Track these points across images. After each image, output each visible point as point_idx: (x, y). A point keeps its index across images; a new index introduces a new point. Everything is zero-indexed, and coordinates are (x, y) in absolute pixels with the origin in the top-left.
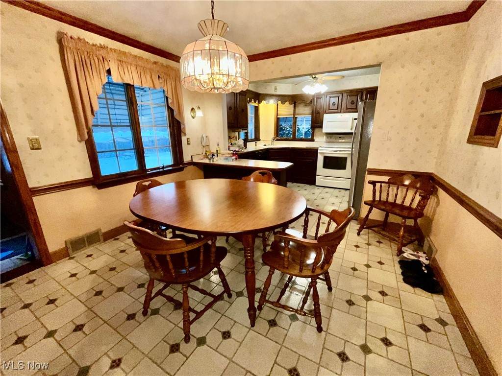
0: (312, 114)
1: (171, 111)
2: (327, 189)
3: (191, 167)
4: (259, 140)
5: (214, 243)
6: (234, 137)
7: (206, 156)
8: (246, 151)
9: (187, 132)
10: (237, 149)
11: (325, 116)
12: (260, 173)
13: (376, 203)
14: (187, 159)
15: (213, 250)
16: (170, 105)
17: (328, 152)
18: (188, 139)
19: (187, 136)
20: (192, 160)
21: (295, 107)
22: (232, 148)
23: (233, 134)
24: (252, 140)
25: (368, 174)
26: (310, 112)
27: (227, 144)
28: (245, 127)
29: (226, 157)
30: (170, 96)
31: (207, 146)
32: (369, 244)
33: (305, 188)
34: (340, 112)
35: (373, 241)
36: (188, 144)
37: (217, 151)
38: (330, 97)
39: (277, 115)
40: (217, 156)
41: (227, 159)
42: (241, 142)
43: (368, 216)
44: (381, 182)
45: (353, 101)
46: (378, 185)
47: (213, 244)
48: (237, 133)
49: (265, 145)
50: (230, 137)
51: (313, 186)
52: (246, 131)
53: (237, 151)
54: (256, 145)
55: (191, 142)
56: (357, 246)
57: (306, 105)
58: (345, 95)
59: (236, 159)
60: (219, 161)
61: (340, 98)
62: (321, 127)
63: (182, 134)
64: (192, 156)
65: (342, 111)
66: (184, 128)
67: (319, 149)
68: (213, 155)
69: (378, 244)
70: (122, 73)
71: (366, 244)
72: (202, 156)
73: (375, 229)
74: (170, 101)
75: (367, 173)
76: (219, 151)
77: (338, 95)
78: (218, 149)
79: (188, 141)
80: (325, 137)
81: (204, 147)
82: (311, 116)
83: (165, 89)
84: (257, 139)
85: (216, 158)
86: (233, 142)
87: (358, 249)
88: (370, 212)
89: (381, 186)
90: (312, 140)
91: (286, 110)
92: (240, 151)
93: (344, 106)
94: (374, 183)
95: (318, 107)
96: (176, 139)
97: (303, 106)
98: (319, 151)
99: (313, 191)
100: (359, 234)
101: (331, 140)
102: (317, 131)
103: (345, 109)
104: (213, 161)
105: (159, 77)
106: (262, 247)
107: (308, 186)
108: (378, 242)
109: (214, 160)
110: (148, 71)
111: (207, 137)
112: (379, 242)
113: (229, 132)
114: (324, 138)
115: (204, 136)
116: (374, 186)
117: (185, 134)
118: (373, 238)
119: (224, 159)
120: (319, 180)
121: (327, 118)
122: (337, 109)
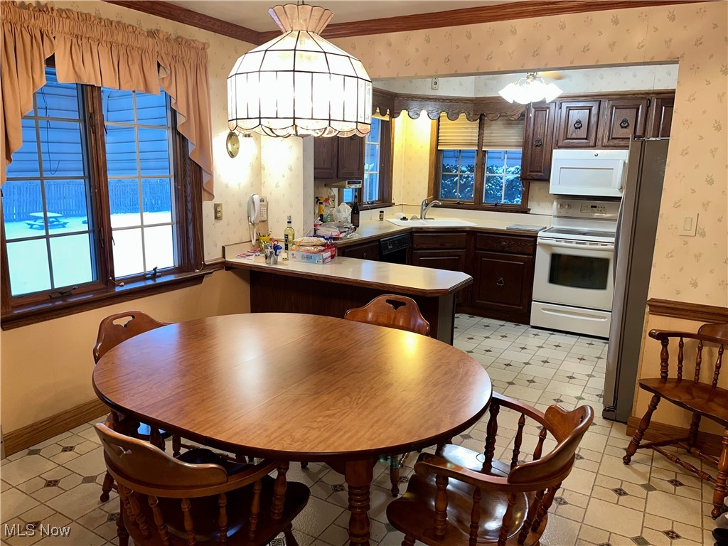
0: (525, 145)
1: (181, 141)
2: (558, 338)
3: (221, 275)
4: (391, 205)
5: (282, 475)
6: (327, 200)
7: (258, 248)
8: (356, 236)
9: (216, 191)
10: (334, 232)
11: (558, 154)
12: (389, 301)
13: (668, 385)
14: (211, 254)
15: (281, 490)
16: (180, 129)
17: (563, 244)
18: (216, 206)
19: (216, 201)
20: (224, 256)
21: (481, 127)
22: (322, 231)
23: (325, 193)
24: (373, 206)
25: (652, 312)
26: (521, 140)
27: (312, 221)
28: (357, 175)
29: (308, 251)
30: (181, 108)
31: (264, 221)
32: (649, 488)
33: (503, 331)
34: (594, 147)
35: (662, 479)
36: (216, 218)
37: (286, 236)
38: (569, 109)
39: (437, 145)
40: (287, 248)
41: (309, 258)
42: (345, 212)
43: (649, 415)
44: (681, 335)
45: (625, 121)
46: (674, 342)
47: (281, 477)
48: (335, 191)
49: (404, 219)
50: (318, 200)
51: (523, 327)
52: (358, 186)
53: (335, 239)
54: (381, 219)
55: (225, 212)
56: (620, 492)
57: (509, 123)
58: (606, 105)
59: (332, 257)
60: (290, 263)
61: (594, 111)
62: (546, 180)
63: (204, 195)
64: (224, 248)
65: (599, 143)
66: (211, 182)
67: (540, 234)
68: (276, 248)
69: (671, 487)
70: (78, 62)
71: (642, 486)
72: (247, 247)
73: (667, 449)
74: (181, 120)
75: (647, 309)
76: (290, 237)
77: (589, 104)
78: (289, 232)
79: (216, 212)
80: (555, 203)
81: (253, 224)
82: (520, 150)
83: (172, 92)
84: (385, 200)
85: (283, 254)
86: (326, 212)
87: (622, 498)
88: (653, 407)
89: (681, 345)
90: (523, 210)
91: (460, 133)
92: (341, 239)
93: (603, 132)
94: (663, 337)
95: (539, 130)
96: (190, 205)
97: (503, 124)
98: (539, 240)
99: (521, 341)
100: (627, 461)
101: (572, 212)
102: (535, 188)
103: (605, 140)
104: (276, 262)
105: (159, 65)
106: (389, 486)
107: (510, 326)
108: (671, 482)
109: (280, 259)
110: (136, 54)
111: (262, 200)
112: (676, 483)
113: (316, 186)
114: (553, 208)
115: (256, 198)
116: (665, 344)
117: (211, 196)
118: (663, 473)
119: (303, 257)
120: (538, 313)
121: (560, 157)
122: (586, 139)
